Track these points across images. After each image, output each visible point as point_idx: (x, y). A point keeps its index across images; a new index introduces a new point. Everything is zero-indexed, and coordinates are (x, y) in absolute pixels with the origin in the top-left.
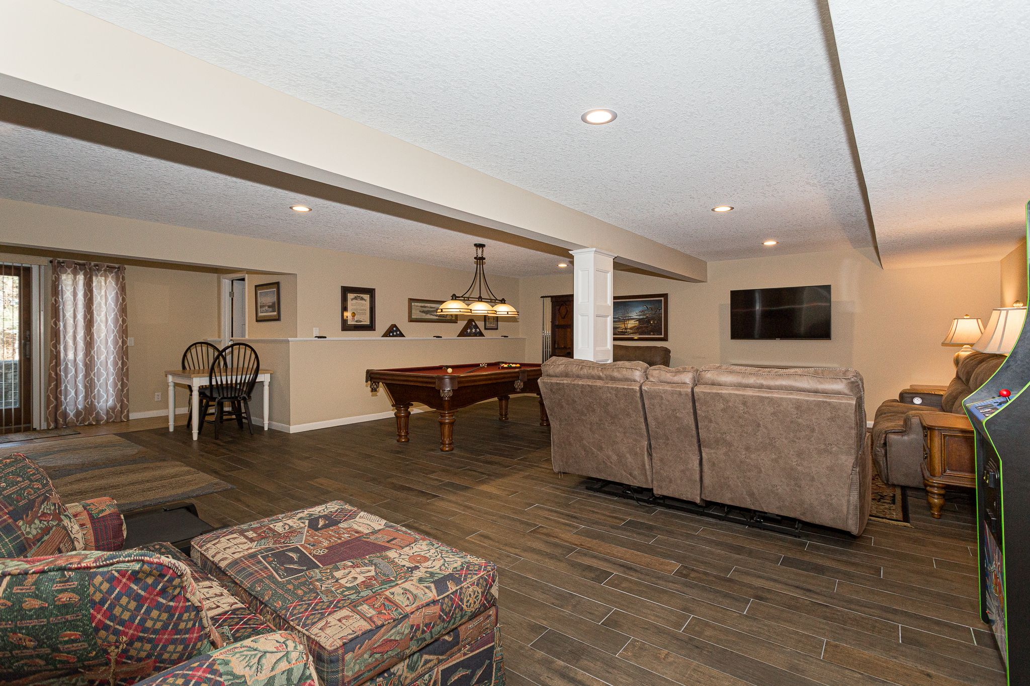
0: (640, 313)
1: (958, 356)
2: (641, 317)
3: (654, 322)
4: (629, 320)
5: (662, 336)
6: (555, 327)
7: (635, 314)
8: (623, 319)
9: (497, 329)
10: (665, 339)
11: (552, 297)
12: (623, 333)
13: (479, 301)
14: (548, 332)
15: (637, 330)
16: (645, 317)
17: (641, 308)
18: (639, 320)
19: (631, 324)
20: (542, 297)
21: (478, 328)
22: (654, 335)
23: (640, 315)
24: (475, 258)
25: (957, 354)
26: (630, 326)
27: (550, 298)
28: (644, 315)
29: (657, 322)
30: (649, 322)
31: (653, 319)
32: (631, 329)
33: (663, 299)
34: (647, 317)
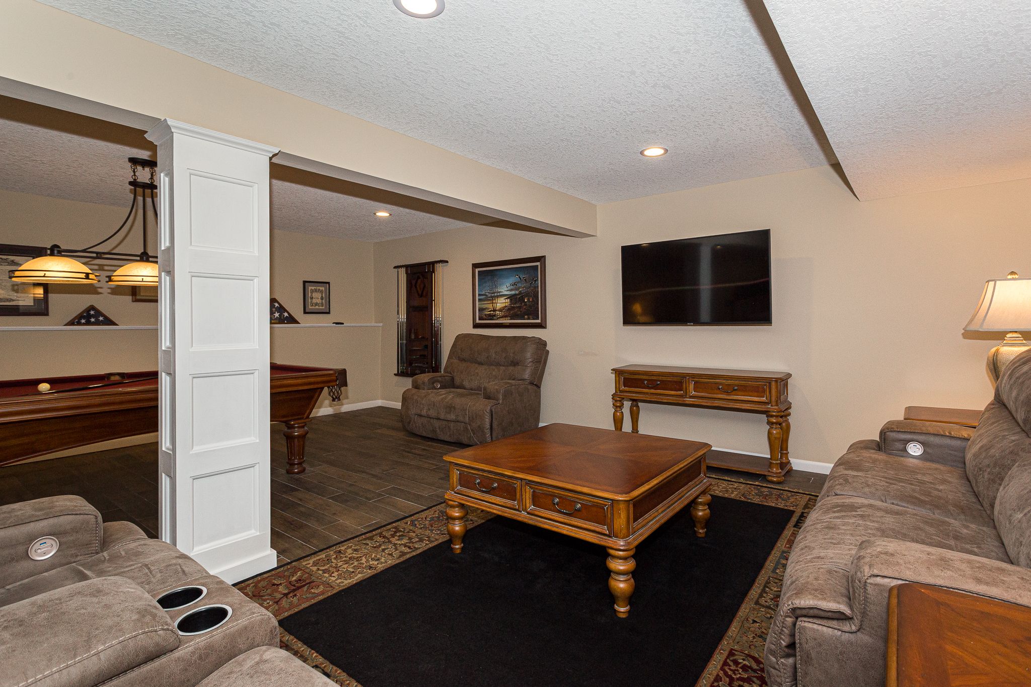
0: (512, 287)
1: (996, 354)
2: (513, 292)
3: (528, 299)
4: (498, 297)
5: (539, 321)
6: (410, 309)
7: (505, 288)
8: (492, 297)
9: (329, 313)
10: (542, 326)
11: (407, 267)
12: (491, 317)
13: (142, 260)
14: (403, 317)
15: (510, 312)
16: (517, 292)
17: (512, 280)
18: (511, 297)
19: (501, 303)
20: (395, 267)
21: (285, 311)
22: (529, 319)
23: (511, 290)
24: (131, 183)
25: (994, 350)
26: (499, 306)
27: (403, 270)
28: (516, 289)
29: (533, 300)
30: (521, 300)
31: (527, 295)
32: (500, 310)
33: (538, 264)
34: (520, 293)
